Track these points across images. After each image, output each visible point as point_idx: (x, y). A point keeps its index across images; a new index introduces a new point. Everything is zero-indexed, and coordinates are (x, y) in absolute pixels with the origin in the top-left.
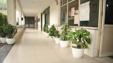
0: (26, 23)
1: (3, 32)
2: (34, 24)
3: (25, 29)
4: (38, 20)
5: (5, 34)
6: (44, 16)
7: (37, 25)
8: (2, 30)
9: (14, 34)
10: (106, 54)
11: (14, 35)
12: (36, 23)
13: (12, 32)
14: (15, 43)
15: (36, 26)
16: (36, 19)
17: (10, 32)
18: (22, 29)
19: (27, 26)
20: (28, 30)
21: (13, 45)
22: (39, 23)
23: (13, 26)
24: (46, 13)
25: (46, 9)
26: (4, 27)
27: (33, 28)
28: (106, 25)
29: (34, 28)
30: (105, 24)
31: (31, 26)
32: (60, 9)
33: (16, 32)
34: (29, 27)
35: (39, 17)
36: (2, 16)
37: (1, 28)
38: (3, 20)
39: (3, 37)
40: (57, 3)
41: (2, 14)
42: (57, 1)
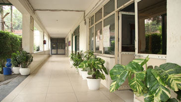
0: (52, 48)
1: (16, 61)
2: (65, 48)
3: (49, 56)
4: (69, 45)
5: (19, 63)
7: (68, 50)
8: (16, 58)
9: (28, 63)
10: (126, 86)
11: (30, 64)
12: (66, 48)
13: (27, 61)
14: (29, 74)
15: (66, 53)
16: (66, 42)
17: (26, 60)
18: (46, 56)
19: (54, 51)
20: (54, 58)
21: (27, 76)
22: (70, 48)
23: (29, 53)
24: (76, 34)
25: (77, 29)
26: (18, 55)
28: (124, 53)
29: (64, 54)
30: (122, 51)
31: (60, 51)
32: (88, 30)
33: (32, 60)
34: (57, 54)
36: (17, 40)
37: (15, 56)
38: (17, 45)
39: (17, 66)
40: (85, 23)
41: (16, 37)
42: (85, 20)
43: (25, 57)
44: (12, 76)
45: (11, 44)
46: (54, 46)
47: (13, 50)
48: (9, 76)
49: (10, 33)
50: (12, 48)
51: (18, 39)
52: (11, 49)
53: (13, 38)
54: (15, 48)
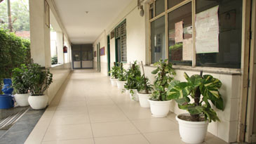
0: (74, 59)
1: (22, 82)
2: (92, 59)
3: (71, 72)
4: (101, 52)
5: (26, 87)
6: (113, 42)
7: (99, 62)
8: (20, 77)
9: (44, 86)
11: (46, 87)
12: (96, 59)
13: (41, 82)
17: (38, 80)
19: (77, 64)
20: (78, 75)
21: (43, 110)
22: (104, 59)
23: (44, 68)
24: (119, 35)
25: (118, 27)
26: (24, 70)
27: (90, 70)
29: (92, 68)
31: (85, 64)
32: (149, 25)
33: (51, 81)
34: (81, 68)
35: (104, 44)
36: (20, 46)
37: (18, 73)
38: (22, 54)
39: (23, 92)
40: (142, 13)
41: (20, 40)
42: (142, 7)
43: (38, 75)
44: (15, 111)
45: (11, 53)
46: (76, 56)
47: (14, 63)
48: (9, 111)
49: (8, 33)
50: (13, 59)
51: (23, 44)
52: (11, 62)
53: (14, 42)
54: (17, 60)
